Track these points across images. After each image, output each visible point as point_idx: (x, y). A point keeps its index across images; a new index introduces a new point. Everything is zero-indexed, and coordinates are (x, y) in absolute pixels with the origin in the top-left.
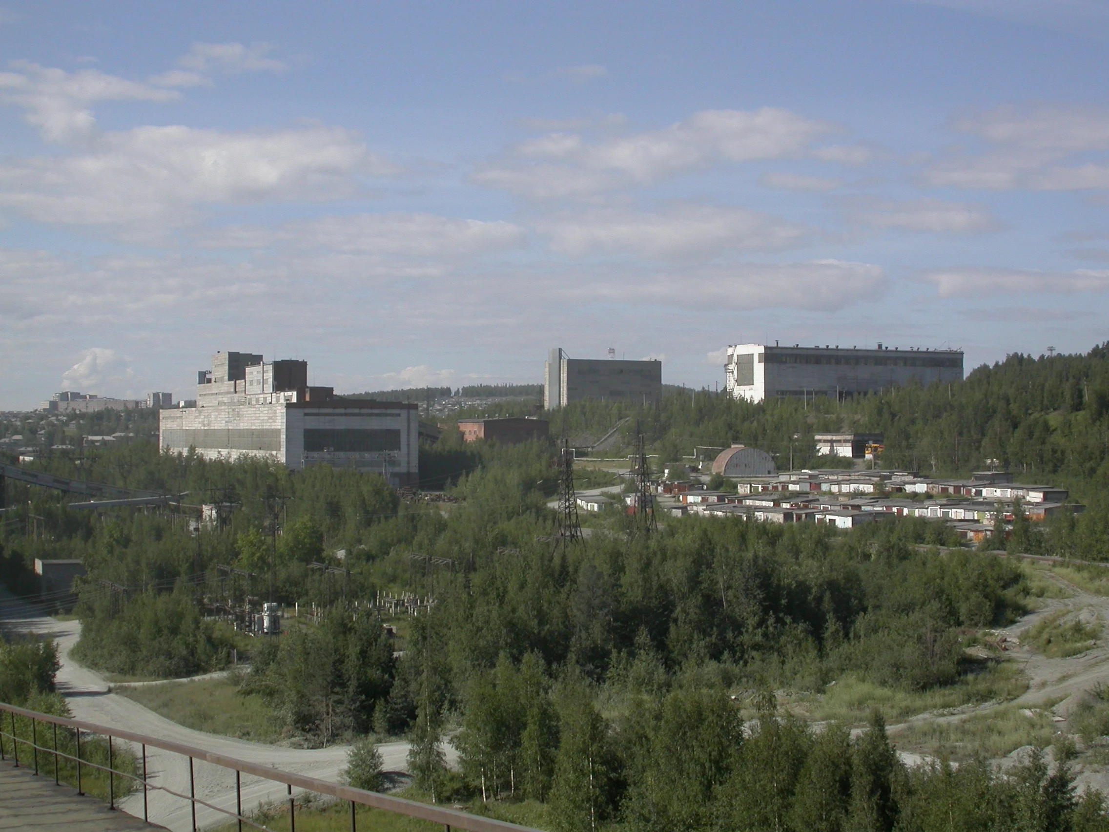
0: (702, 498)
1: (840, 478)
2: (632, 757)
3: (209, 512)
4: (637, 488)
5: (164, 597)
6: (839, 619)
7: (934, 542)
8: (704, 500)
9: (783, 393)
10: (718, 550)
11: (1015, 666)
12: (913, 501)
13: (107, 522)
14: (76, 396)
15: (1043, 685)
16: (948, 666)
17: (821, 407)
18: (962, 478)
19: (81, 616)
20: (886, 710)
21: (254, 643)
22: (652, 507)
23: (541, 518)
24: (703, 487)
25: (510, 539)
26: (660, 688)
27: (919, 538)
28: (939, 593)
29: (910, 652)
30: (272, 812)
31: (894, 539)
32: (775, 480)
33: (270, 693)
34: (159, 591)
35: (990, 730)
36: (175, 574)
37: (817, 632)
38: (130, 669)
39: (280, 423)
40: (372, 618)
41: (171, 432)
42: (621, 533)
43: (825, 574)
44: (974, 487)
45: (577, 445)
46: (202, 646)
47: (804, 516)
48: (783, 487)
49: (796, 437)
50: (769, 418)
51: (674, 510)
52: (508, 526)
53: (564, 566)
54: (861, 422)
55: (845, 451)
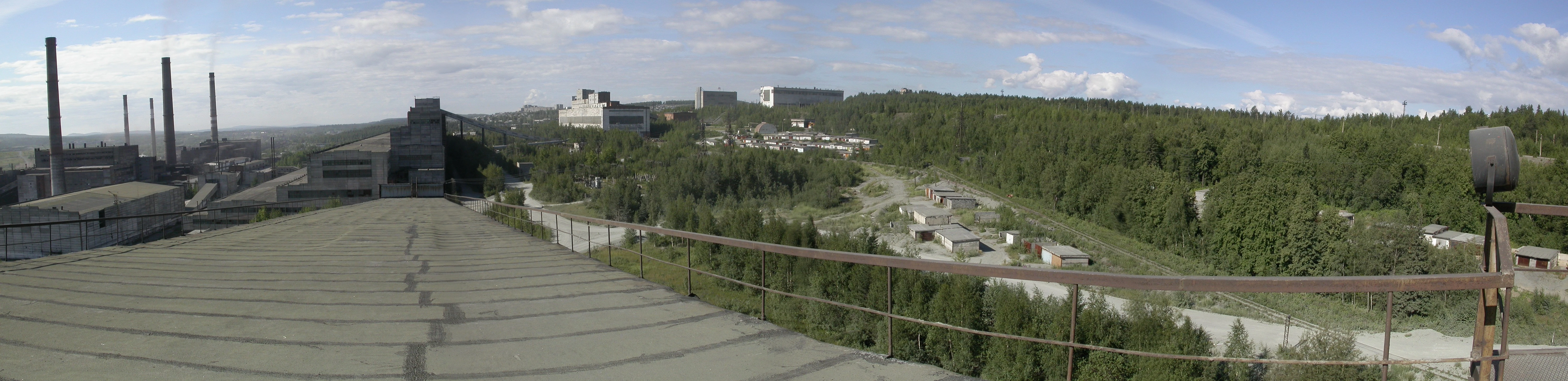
1: (800, 135)
2: (724, 231)
3: (576, 145)
4: (728, 137)
5: (561, 175)
6: (798, 184)
7: (832, 157)
8: (752, 142)
9: (780, 104)
10: (756, 159)
11: (858, 200)
12: (825, 143)
13: (541, 150)
14: (530, 106)
15: (868, 206)
16: (836, 200)
17: (794, 109)
18: (842, 135)
19: (532, 182)
20: (814, 215)
21: (592, 191)
22: (733, 144)
23: (693, 148)
24: (751, 137)
25: (682, 155)
26: (735, 207)
27: (827, 156)
28: (833, 175)
29: (823, 195)
30: (598, 249)
31: (818, 156)
32: (777, 135)
33: (598, 208)
34: (559, 173)
35: (850, 222)
36: (565, 167)
37: (790, 188)
38: (549, 200)
39: (601, 114)
40: (633, 182)
41: (563, 118)
42: (722, 153)
43: (794, 168)
44: (846, 138)
45: (707, 122)
46: (574, 192)
47: (787, 148)
48: (780, 138)
49: (784, 120)
50: (775, 113)
51: (741, 145)
52: (681, 150)
53: (701, 164)
54: (807, 115)
55: (802, 125)
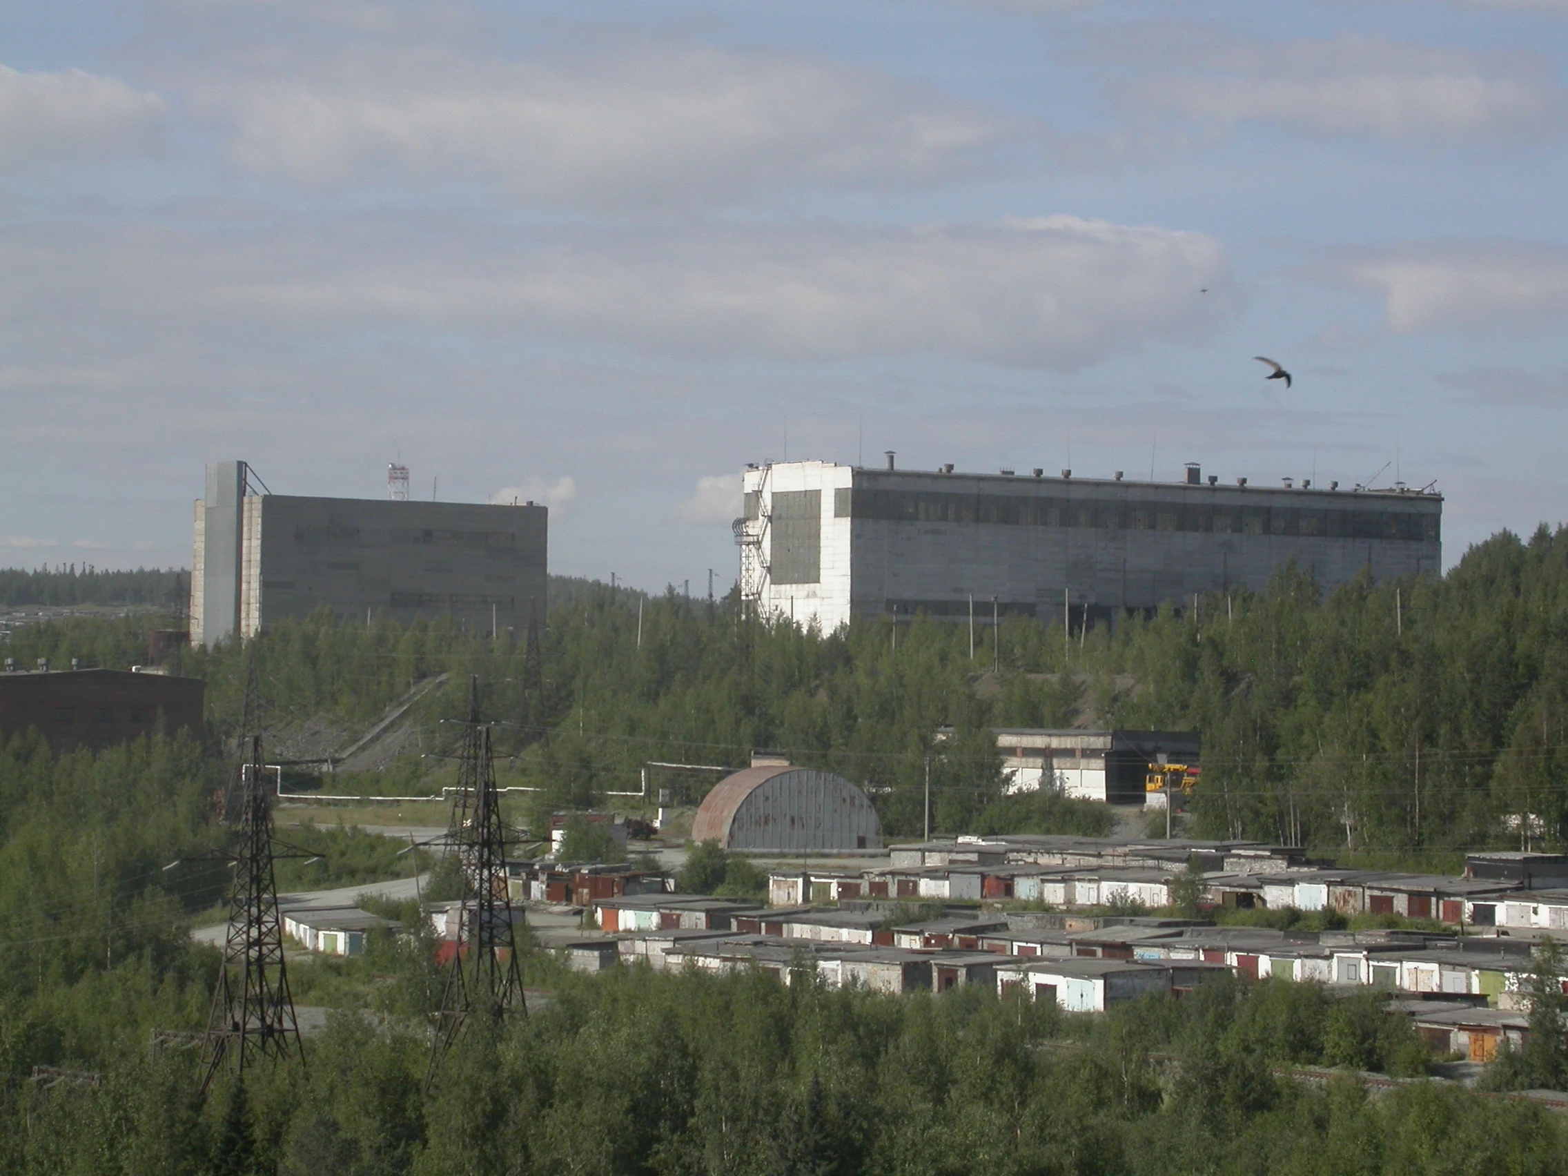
0: (663, 917)
1: (1071, 862)
4: (468, 884)
8: (668, 923)
9: (906, 607)
12: (1287, 936)
17: (1018, 651)
18: (1432, 867)
22: (512, 943)
23: (170, 975)
24: (663, 883)
25: (70, 1041)
27: (1305, 1047)
32: (875, 868)
42: (415, 1021)
43: (1023, 1151)
44: (1470, 895)
45: (290, 755)
47: (962, 974)
48: (902, 888)
49: (941, 737)
50: (863, 680)
51: (577, 953)
52: (66, 1002)
54: (1134, 698)
55: (1088, 783)
